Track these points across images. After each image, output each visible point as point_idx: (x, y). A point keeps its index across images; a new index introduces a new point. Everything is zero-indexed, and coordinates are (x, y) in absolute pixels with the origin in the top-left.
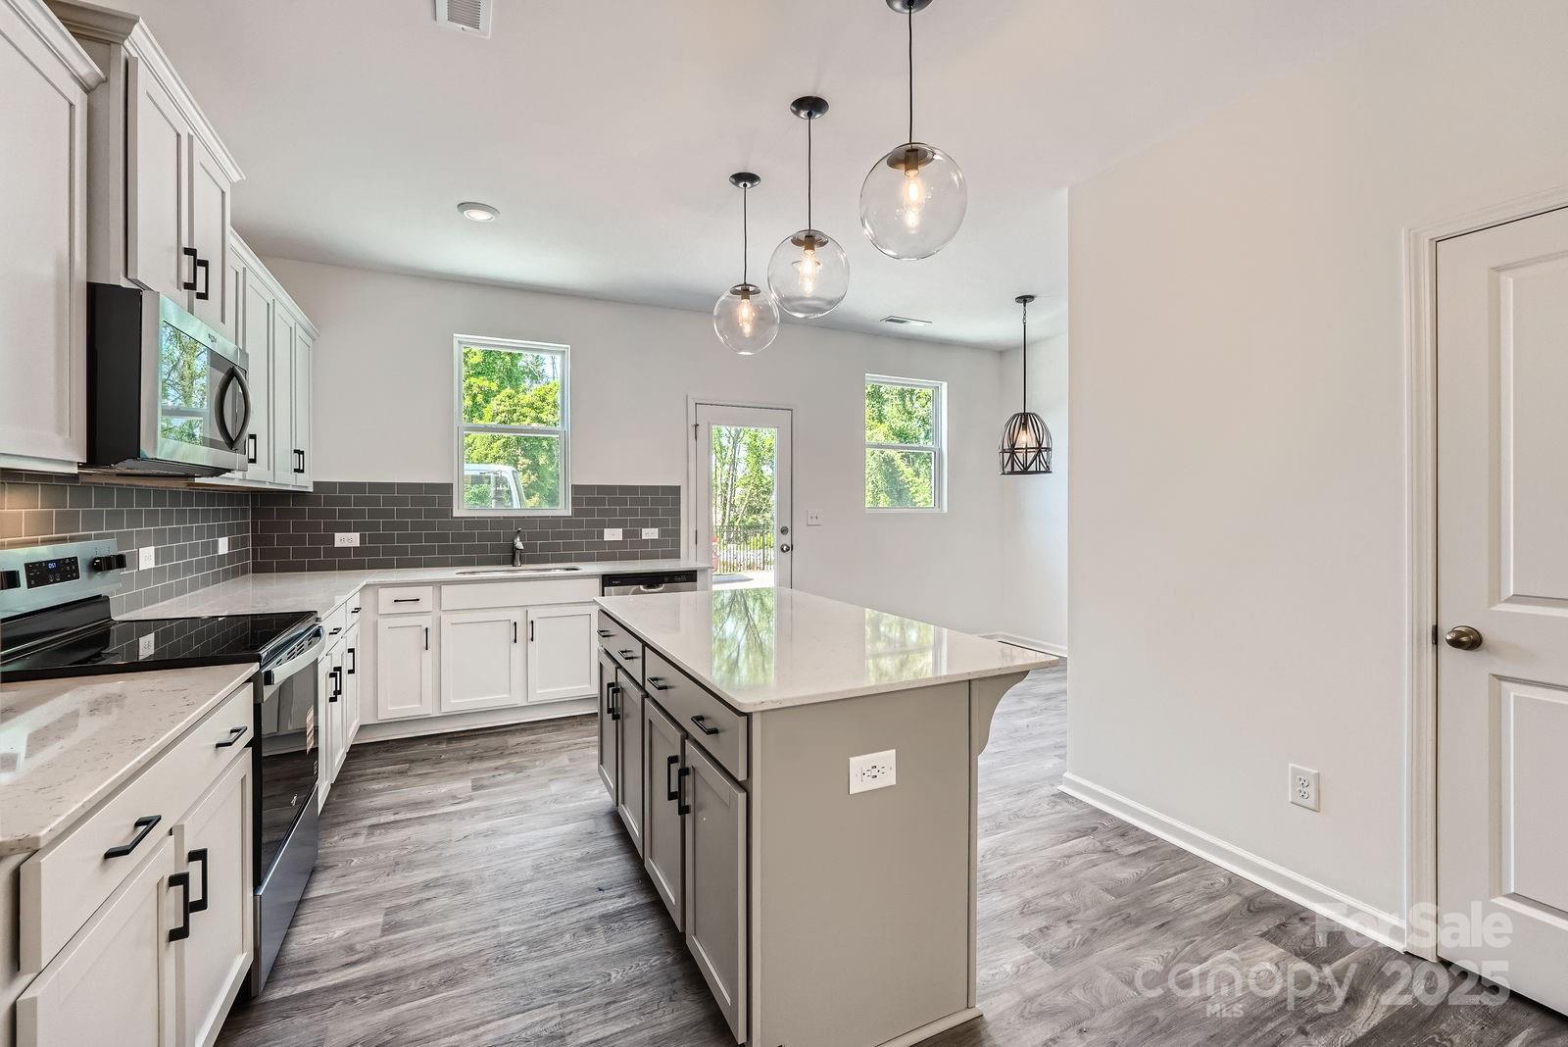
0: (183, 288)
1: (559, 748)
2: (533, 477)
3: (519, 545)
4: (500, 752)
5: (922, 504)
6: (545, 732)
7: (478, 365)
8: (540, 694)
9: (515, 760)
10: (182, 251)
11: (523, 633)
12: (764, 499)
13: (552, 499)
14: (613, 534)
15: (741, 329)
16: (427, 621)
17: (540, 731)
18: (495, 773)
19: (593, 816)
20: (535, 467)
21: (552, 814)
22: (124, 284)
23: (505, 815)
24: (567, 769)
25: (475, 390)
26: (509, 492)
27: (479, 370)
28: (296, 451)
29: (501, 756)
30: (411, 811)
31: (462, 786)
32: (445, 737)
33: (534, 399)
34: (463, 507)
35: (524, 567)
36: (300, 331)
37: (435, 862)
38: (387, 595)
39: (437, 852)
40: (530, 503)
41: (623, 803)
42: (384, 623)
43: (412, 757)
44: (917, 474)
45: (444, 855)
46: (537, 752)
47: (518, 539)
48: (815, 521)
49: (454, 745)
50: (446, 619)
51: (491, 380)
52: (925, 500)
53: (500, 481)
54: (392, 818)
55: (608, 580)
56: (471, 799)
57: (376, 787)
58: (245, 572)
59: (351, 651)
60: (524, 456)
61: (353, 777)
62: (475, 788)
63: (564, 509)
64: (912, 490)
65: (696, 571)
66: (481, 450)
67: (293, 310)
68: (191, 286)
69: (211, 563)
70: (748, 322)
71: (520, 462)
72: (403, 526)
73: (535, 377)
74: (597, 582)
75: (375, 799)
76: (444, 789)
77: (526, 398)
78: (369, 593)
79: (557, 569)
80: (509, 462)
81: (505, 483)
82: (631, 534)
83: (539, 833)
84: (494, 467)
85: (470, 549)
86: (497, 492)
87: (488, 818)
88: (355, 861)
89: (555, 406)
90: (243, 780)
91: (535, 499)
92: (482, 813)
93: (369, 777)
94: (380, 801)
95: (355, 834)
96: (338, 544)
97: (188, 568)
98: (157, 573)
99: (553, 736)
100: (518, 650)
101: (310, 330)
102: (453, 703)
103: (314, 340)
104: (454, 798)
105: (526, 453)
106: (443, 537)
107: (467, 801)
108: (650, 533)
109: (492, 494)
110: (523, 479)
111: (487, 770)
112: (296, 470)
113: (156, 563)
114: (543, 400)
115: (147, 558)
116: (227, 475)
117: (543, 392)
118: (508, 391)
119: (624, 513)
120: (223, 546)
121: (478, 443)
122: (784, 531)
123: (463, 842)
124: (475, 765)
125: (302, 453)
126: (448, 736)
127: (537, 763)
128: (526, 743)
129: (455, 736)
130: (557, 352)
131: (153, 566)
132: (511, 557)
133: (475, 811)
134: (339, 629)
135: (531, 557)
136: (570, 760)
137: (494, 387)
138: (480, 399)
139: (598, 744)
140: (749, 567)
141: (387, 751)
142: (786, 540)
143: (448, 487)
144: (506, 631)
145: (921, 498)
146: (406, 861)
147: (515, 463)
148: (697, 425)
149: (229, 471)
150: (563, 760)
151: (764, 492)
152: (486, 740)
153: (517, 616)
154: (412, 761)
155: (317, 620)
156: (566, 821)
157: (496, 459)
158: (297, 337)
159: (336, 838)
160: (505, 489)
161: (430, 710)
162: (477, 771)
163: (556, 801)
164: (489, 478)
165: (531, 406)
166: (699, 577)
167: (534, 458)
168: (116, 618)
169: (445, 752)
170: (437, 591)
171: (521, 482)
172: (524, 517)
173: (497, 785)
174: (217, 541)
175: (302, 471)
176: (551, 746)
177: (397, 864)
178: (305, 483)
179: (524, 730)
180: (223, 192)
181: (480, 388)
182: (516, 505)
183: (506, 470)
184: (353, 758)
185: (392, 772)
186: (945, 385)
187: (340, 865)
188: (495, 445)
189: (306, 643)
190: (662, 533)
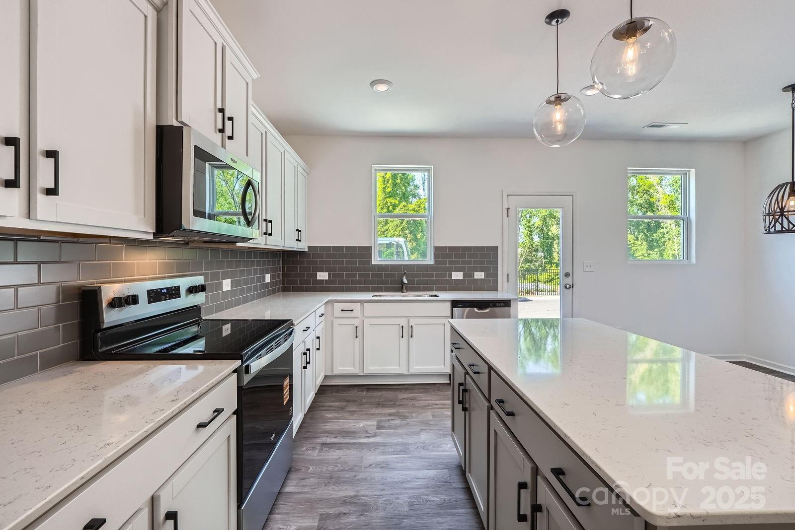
0: (218, 132)
1: (425, 406)
2: (414, 244)
3: (405, 281)
4: (394, 404)
5: (640, 258)
6: (418, 393)
7: (390, 192)
8: (416, 368)
9: (402, 410)
10: (217, 111)
11: (407, 332)
12: (534, 255)
13: (424, 255)
14: (457, 276)
15: (556, 128)
16: (357, 322)
17: (416, 391)
18: (390, 418)
19: (447, 467)
20: (415, 239)
21: (422, 458)
22: (175, 123)
23: (393, 453)
24: (431, 423)
25: (389, 204)
26: (403, 252)
27: (391, 194)
28: (297, 230)
29: (394, 406)
30: (344, 437)
31: (371, 423)
32: (366, 387)
33: (415, 207)
34: (376, 260)
35: (408, 293)
36: (300, 169)
37: (351, 482)
38: (338, 307)
39: (354, 474)
40: (413, 257)
41: (470, 472)
42: (336, 322)
43: (348, 398)
44: (637, 239)
45: (357, 477)
46: (414, 406)
47: (405, 278)
48: (589, 269)
49: (370, 394)
50: (367, 322)
51: (396, 199)
52: (643, 255)
53: (399, 246)
54: (333, 440)
55: (455, 304)
56: (375, 435)
57: (329, 416)
58: (279, 291)
59: (318, 338)
60: (410, 234)
61: (319, 407)
62: (379, 427)
63: (430, 260)
64: (634, 249)
65: (510, 300)
66: (392, 232)
67: (296, 158)
68: (222, 131)
69: (261, 287)
70: (560, 122)
71: (408, 237)
72: (348, 269)
73: (414, 196)
74: (448, 305)
75: (326, 424)
76: (362, 424)
77: (411, 207)
78: (330, 306)
79: (426, 296)
80: (404, 237)
81: (401, 247)
82: (468, 276)
83: (413, 473)
84: (396, 239)
85: (380, 282)
86: (397, 252)
87: (384, 453)
88: (311, 468)
89: (425, 209)
90: (229, 437)
91: (415, 255)
92: (381, 448)
93: (327, 408)
94: (329, 426)
95: (314, 448)
96: (318, 278)
97: (249, 290)
98: (232, 293)
99: (423, 396)
100: (404, 341)
101: (306, 169)
102: (370, 369)
103: (308, 174)
104: (366, 433)
105: (411, 233)
106: (367, 276)
107: (373, 437)
108: (479, 275)
109: (395, 253)
110: (409, 245)
111: (386, 415)
112: (297, 240)
113: (232, 287)
114: (420, 207)
115: (227, 285)
116: (251, 241)
117: (419, 203)
118: (404, 203)
119: (463, 262)
120: (268, 278)
121: (390, 229)
122: (567, 275)
123: (368, 470)
124: (380, 410)
125: (300, 231)
126: (368, 387)
127: (414, 415)
128: (407, 399)
129: (371, 387)
130: (425, 171)
131: (230, 289)
132: (401, 287)
133: (376, 446)
134: (308, 328)
135: (411, 288)
136: (433, 416)
137: (397, 202)
138: (391, 208)
139: (450, 406)
140: (528, 293)
141: (337, 392)
142: (568, 281)
143: (369, 249)
144: (396, 331)
145: (640, 254)
146: (336, 476)
147: (406, 237)
148: (508, 209)
149: (251, 239)
150: (428, 415)
151: (535, 251)
152: (387, 392)
153: (403, 322)
154: (348, 401)
155: (292, 325)
156: (429, 468)
157: (398, 236)
158: (299, 172)
159: (305, 448)
160: (401, 250)
161: (357, 371)
162: (380, 414)
163: (424, 448)
164: (393, 244)
165: (414, 210)
166: (512, 304)
167: (415, 236)
168: (203, 318)
169: (364, 397)
170: (362, 305)
171: (409, 246)
172: (408, 265)
173: (390, 427)
174: (265, 276)
175: (300, 241)
176: (422, 403)
177: (331, 477)
178: (303, 246)
179: (406, 389)
180: (247, 83)
181: (391, 203)
182: (406, 258)
183: (401, 240)
184: (321, 394)
185: (338, 407)
186: (693, 171)
187: (303, 470)
188: (398, 230)
189: (283, 340)
190: (486, 275)
